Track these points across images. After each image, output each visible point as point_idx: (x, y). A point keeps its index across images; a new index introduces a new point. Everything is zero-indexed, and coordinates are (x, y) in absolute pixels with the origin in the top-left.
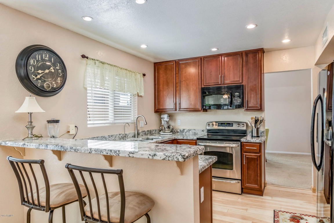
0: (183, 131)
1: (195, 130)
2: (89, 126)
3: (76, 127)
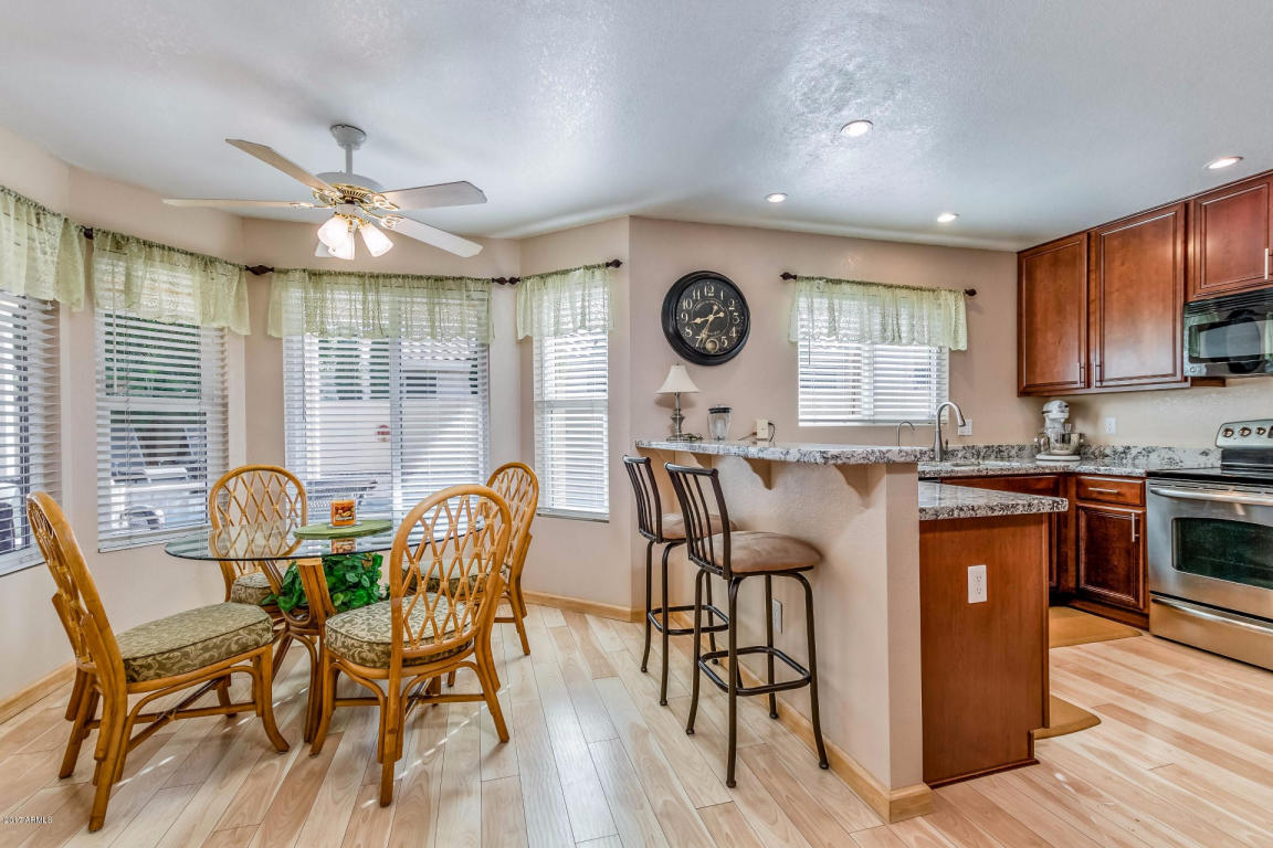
0: (1124, 452)
1: (1170, 449)
2: (801, 424)
3: (770, 424)
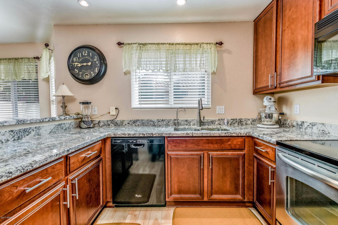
0: (301, 125)
3: (116, 108)
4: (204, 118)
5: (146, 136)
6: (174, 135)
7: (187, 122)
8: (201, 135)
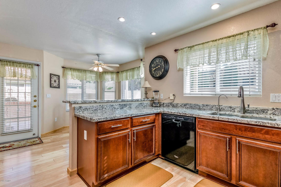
2: (184, 95)
3: (174, 95)
4: (249, 105)
5: (181, 115)
6: (202, 117)
7: (231, 108)
8: (227, 120)
